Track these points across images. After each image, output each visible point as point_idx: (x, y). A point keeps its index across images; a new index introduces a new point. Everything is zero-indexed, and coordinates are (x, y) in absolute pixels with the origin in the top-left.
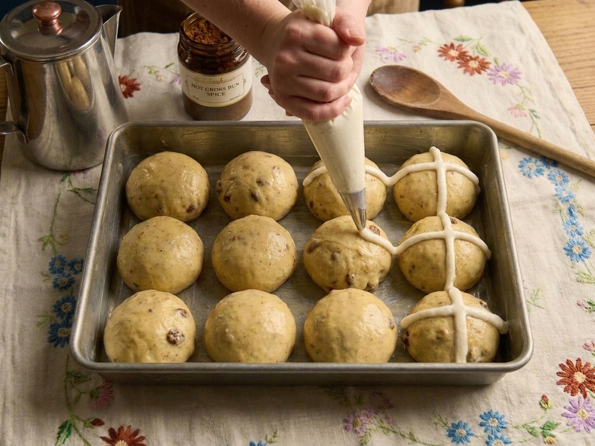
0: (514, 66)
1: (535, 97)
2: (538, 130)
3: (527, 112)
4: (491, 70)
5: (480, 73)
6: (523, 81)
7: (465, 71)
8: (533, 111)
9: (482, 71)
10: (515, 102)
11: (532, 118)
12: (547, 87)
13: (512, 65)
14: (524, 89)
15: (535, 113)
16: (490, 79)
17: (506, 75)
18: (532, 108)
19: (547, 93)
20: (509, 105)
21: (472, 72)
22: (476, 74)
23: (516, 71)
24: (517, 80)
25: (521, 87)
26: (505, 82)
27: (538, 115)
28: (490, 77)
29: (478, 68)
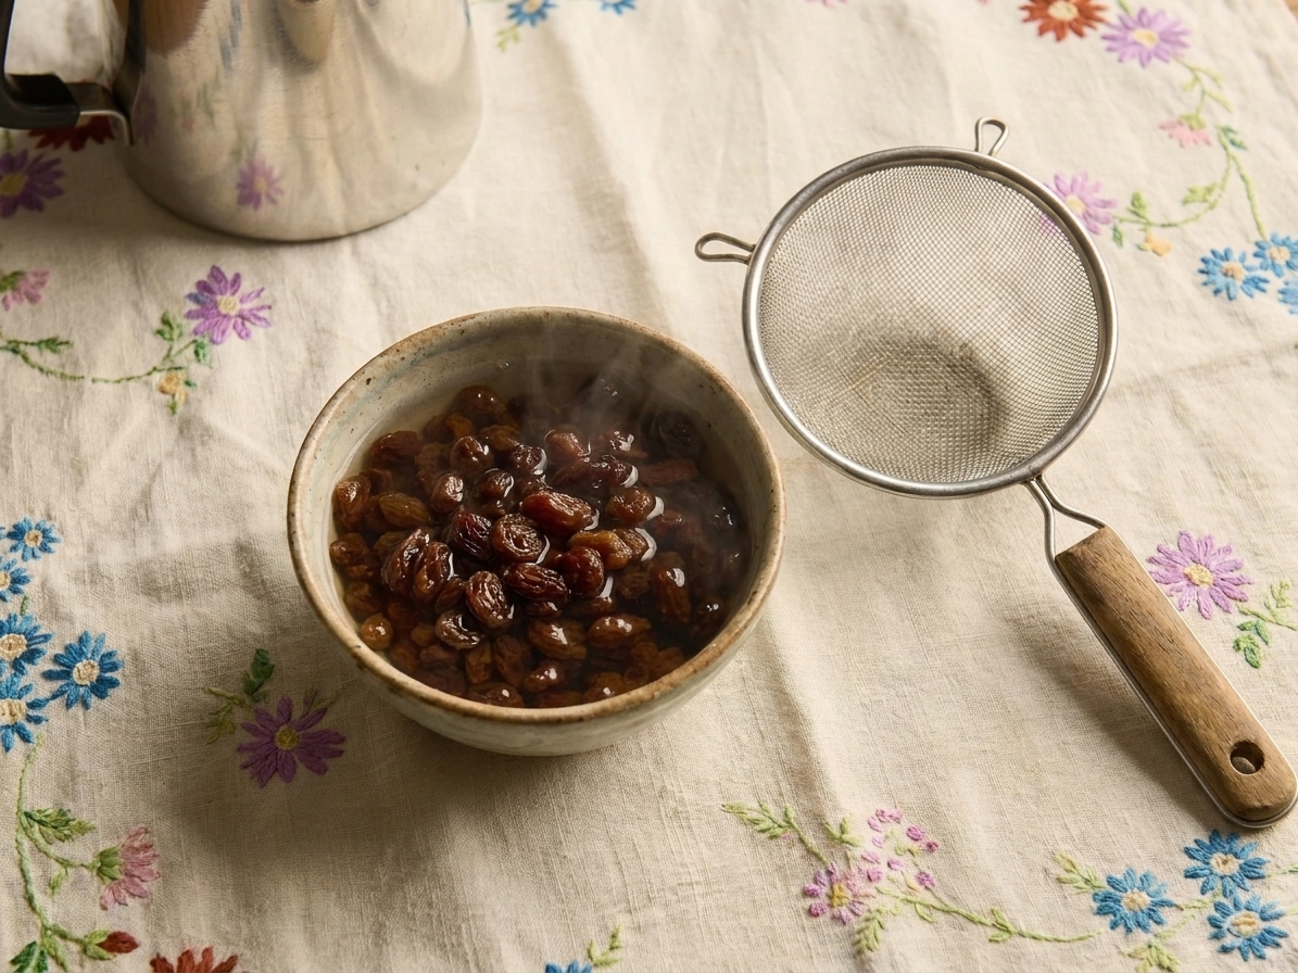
0: (1171, 17)
1: (1230, 95)
2: (1243, 177)
3: (1211, 132)
4: (1109, 24)
5: (1080, 34)
6: (1195, 54)
7: (1042, 31)
8: (1227, 130)
9: (1087, 30)
10: (1180, 110)
11: (1225, 148)
12: (1257, 64)
13: (1162, 12)
14: (1200, 75)
15: (1231, 136)
16: (1110, 49)
17: (1151, 38)
18: (1224, 121)
19: (1261, 83)
20: (1164, 118)
21: (1061, 30)
22: (1071, 37)
23: (1177, 29)
24: (1180, 50)
25: (1192, 70)
26: (1149, 58)
27: (1238, 139)
28: (1106, 44)
29: (1075, 20)
